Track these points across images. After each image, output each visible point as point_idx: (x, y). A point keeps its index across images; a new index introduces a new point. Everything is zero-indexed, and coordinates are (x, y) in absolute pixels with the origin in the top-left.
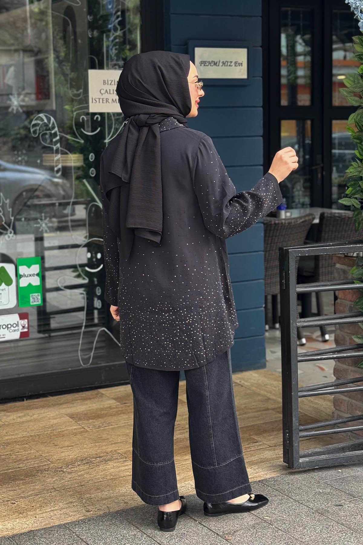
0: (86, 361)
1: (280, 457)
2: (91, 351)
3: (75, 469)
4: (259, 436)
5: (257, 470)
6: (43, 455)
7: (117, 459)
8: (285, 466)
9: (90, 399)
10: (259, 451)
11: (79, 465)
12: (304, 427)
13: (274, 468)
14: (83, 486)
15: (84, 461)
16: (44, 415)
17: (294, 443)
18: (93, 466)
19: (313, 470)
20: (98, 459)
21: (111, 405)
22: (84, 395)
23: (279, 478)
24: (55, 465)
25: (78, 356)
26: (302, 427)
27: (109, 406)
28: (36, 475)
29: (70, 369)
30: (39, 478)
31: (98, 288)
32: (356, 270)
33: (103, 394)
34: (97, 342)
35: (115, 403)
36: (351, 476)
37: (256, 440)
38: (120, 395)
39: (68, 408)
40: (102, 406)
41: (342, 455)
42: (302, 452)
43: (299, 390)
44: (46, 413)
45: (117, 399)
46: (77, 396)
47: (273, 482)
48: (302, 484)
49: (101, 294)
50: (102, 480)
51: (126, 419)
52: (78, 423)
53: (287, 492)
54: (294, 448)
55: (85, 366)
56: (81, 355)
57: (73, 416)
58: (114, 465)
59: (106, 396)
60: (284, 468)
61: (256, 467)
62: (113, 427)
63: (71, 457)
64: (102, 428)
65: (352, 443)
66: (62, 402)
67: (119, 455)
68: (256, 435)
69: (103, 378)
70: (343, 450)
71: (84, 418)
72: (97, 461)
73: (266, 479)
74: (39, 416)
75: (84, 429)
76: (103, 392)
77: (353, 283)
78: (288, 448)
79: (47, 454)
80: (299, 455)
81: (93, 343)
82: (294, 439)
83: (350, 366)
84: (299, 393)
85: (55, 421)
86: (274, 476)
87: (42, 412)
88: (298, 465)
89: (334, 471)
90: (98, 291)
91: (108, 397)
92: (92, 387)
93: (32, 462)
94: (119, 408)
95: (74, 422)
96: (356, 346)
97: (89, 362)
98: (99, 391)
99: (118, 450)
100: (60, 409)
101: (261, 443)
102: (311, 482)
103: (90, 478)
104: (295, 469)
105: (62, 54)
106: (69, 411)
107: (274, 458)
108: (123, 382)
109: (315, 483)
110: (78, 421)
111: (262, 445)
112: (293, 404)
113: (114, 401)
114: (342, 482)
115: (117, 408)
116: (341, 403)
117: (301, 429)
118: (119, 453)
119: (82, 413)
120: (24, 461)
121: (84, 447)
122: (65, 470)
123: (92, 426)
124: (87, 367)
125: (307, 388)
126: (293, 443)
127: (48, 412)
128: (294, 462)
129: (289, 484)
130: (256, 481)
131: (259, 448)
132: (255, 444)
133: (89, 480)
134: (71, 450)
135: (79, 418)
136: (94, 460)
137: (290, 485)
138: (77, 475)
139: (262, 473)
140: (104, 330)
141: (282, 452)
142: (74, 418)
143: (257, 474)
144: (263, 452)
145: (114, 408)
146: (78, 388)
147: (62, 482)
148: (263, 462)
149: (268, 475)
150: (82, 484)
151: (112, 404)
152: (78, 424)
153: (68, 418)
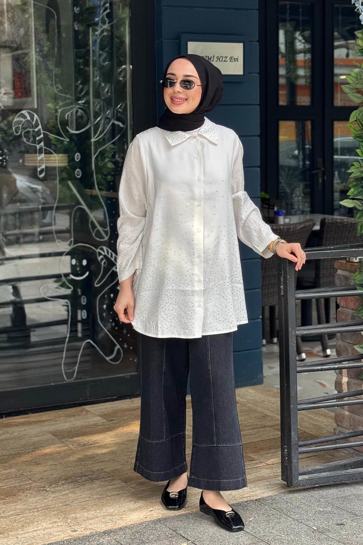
0: (70, 375)
1: (278, 475)
2: (76, 366)
3: (60, 488)
4: (255, 454)
5: (254, 489)
6: (25, 474)
7: (104, 477)
8: (284, 484)
9: (74, 416)
10: (256, 469)
11: (63, 484)
12: (304, 442)
13: (272, 487)
14: (68, 506)
15: (69, 481)
16: (25, 432)
17: (293, 460)
18: (78, 485)
19: (313, 488)
20: (84, 478)
21: (97, 422)
22: (68, 412)
23: (277, 496)
24: (38, 484)
25: (62, 370)
26: (302, 443)
27: (94, 423)
28: (18, 495)
29: (52, 384)
30: (20, 497)
31: (83, 297)
32: (359, 276)
33: (88, 411)
34: (81, 356)
35: (101, 420)
36: (353, 495)
37: (253, 458)
38: (106, 412)
39: (50, 425)
40: (87, 424)
41: (344, 472)
42: (301, 470)
43: (298, 402)
44: (27, 430)
45: (103, 416)
46: (61, 413)
47: (271, 501)
48: (301, 503)
49: (87, 304)
50: (88, 499)
51: (113, 437)
52: (62, 440)
53: (285, 511)
54: (292, 464)
55: (69, 380)
56: (65, 370)
57: (56, 434)
58: (101, 484)
59: (91, 412)
60: (283, 487)
61: (253, 486)
62: (99, 444)
63: (54, 476)
64: (88, 446)
65: (355, 460)
66: (43, 419)
67: (106, 474)
68: (253, 452)
69: (88, 394)
70: (345, 467)
71: (68, 436)
72: (83, 480)
73: (263, 498)
74: (20, 433)
75: (68, 447)
76: (88, 409)
77: (356, 289)
78: (287, 465)
79: (29, 473)
80: (298, 472)
81: (77, 356)
82: (292, 455)
83: (352, 378)
84: (298, 406)
85: (37, 439)
86: (272, 494)
87: (23, 429)
88: (297, 482)
89: (336, 490)
90: (84, 301)
91: (93, 414)
92: (76, 403)
93: (12, 481)
94: (105, 425)
95: (57, 440)
96: (358, 357)
97: (73, 376)
98: (83, 408)
99: (105, 468)
100: (41, 426)
101: (258, 461)
102: (311, 501)
103: (76, 498)
104: (294, 487)
105: (46, 49)
106: (52, 428)
107: (272, 476)
108: (109, 398)
109: (315, 502)
110: (62, 439)
111: (259, 463)
112: (292, 417)
113: (100, 418)
114: (343, 501)
115: (103, 425)
116: (343, 418)
117: (300, 445)
118: (106, 472)
119: (65, 431)
120: (4, 480)
121: (68, 466)
122: (48, 489)
123: (76, 444)
124: (70, 382)
125: (307, 401)
126: (291, 459)
127: (29, 429)
128: (293, 480)
129: (287, 503)
130: (252, 500)
131: (256, 466)
132: (252, 462)
133: (75, 500)
134: (55, 468)
135: (62, 436)
136: (79, 478)
137: (289, 504)
138: (61, 494)
139: (259, 491)
140: (89, 342)
141: (281, 471)
142: (57, 435)
143: (254, 493)
144: (260, 470)
145: (100, 425)
146: (61, 404)
147: (45, 501)
148: (260, 481)
149: (265, 494)
150: (67, 504)
151: (99, 421)
152: (62, 442)
153: (51, 435)
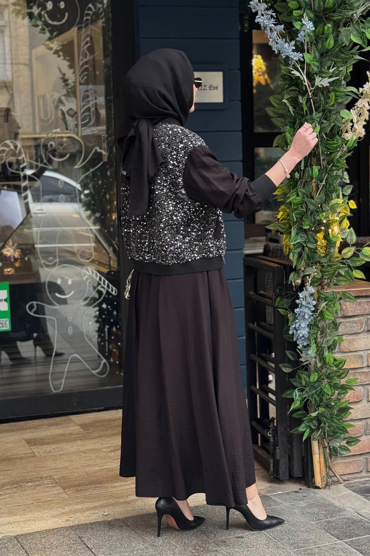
0: (57, 386)
16: (3, 439)
22: (52, 421)
25: (49, 382)
27: (71, 432)
31: (68, 314)
33: (71, 420)
35: (79, 429)
38: (87, 422)
39: (30, 433)
40: (63, 432)
44: (6, 437)
45: (83, 425)
46: (46, 422)
49: (72, 320)
51: (80, 446)
55: (56, 391)
56: (52, 382)
57: (30, 441)
63: (4, 481)
64: (51, 454)
66: (28, 427)
67: (52, 480)
69: (75, 404)
71: (39, 443)
75: (34, 454)
76: (73, 419)
87: (3, 436)
90: (69, 318)
91: (75, 423)
92: (63, 413)
94: (80, 434)
95: (27, 447)
97: (60, 388)
98: (69, 418)
110: (33, 446)
115: (77, 434)
119: (40, 439)
123: (43, 451)
124: (58, 393)
127: (9, 436)
135: (34, 443)
140: (75, 357)
146: (49, 413)
151: (75, 430)
152: (30, 449)
153: (25, 442)
